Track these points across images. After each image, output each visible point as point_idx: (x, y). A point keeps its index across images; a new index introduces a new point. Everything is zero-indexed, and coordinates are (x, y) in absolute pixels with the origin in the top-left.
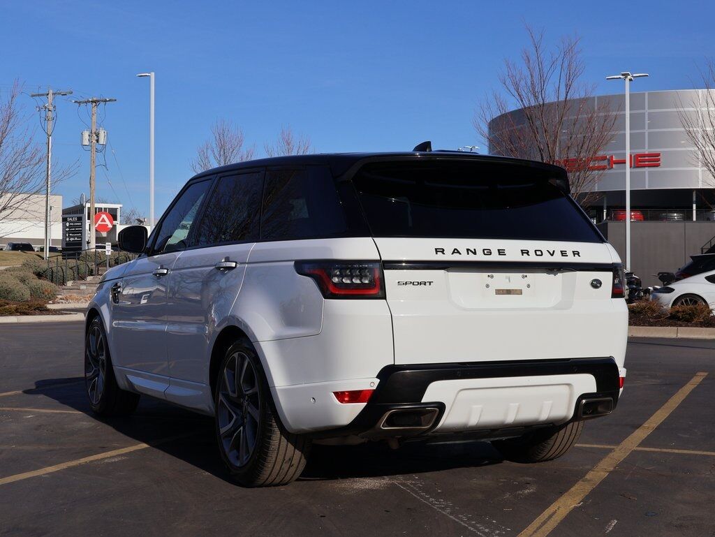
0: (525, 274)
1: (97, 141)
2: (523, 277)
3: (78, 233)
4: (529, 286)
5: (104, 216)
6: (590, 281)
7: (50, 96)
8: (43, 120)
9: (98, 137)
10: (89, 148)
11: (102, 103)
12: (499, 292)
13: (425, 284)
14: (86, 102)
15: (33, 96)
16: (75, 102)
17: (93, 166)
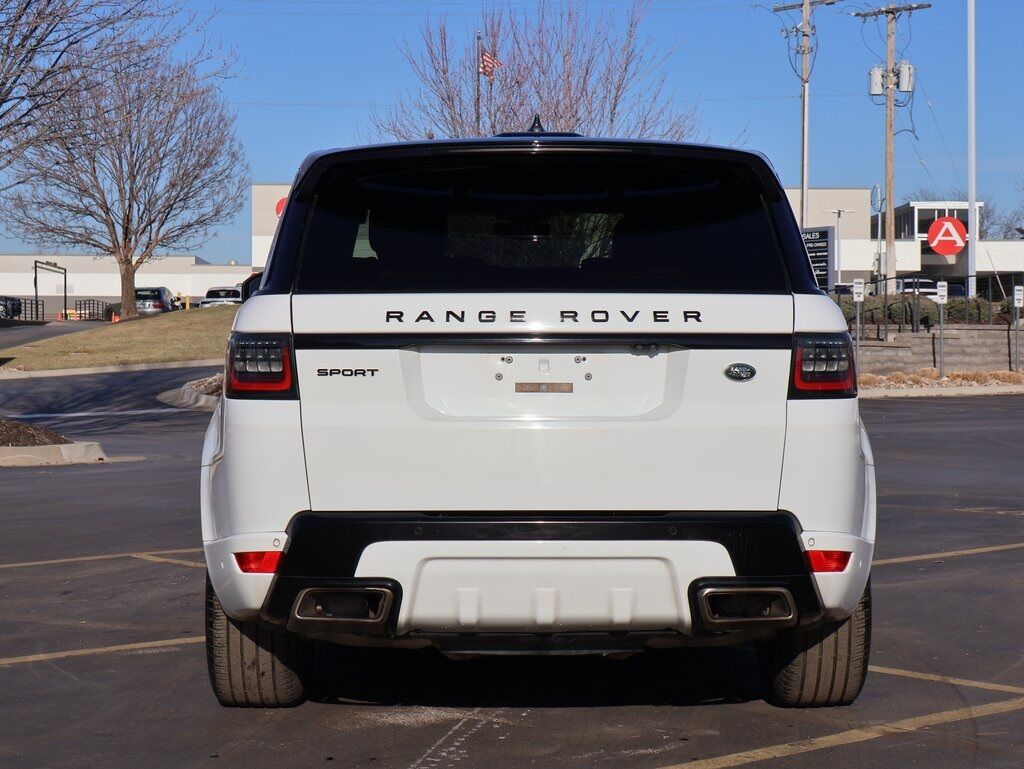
0: (582, 355)
1: (898, 85)
2: (577, 360)
3: (821, 262)
4: (588, 377)
5: (948, 225)
6: (726, 366)
7: (807, 8)
8: (793, 52)
9: (898, 78)
10: (882, 100)
11: (905, 14)
12: (521, 388)
13: (363, 374)
14: (875, 14)
15: (777, 10)
16: (857, 15)
17: (891, 134)
